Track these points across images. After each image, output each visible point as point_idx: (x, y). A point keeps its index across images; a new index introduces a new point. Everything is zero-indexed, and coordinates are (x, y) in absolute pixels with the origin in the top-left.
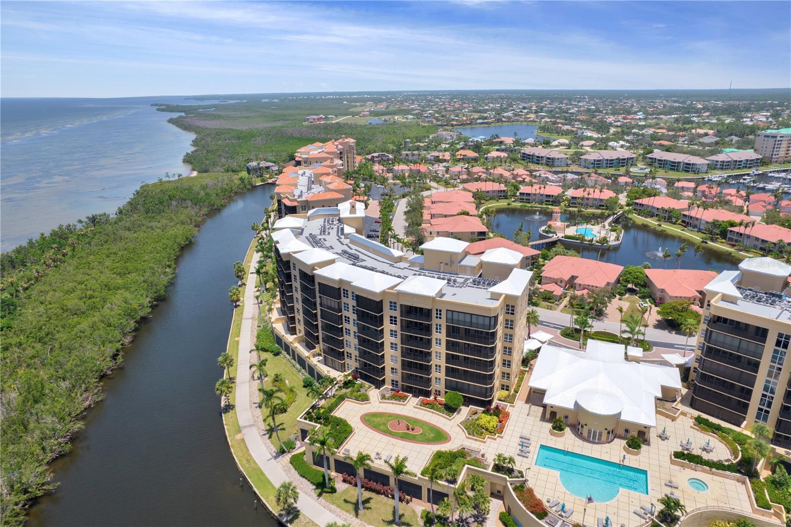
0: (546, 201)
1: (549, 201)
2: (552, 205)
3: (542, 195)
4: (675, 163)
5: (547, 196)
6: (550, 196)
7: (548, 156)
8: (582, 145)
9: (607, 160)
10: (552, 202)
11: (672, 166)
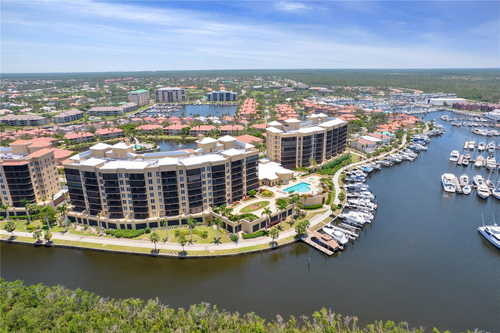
0: (88, 140)
1: (90, 140)
2: (93, 142)
3: (84, 138)
4: (108, 112)
5: (87, 137)
6: (89, 137)
7: (30, 119)
8: (26, 112)
9: (72, 116)
10: (92, 140)
11: (106, 114)
